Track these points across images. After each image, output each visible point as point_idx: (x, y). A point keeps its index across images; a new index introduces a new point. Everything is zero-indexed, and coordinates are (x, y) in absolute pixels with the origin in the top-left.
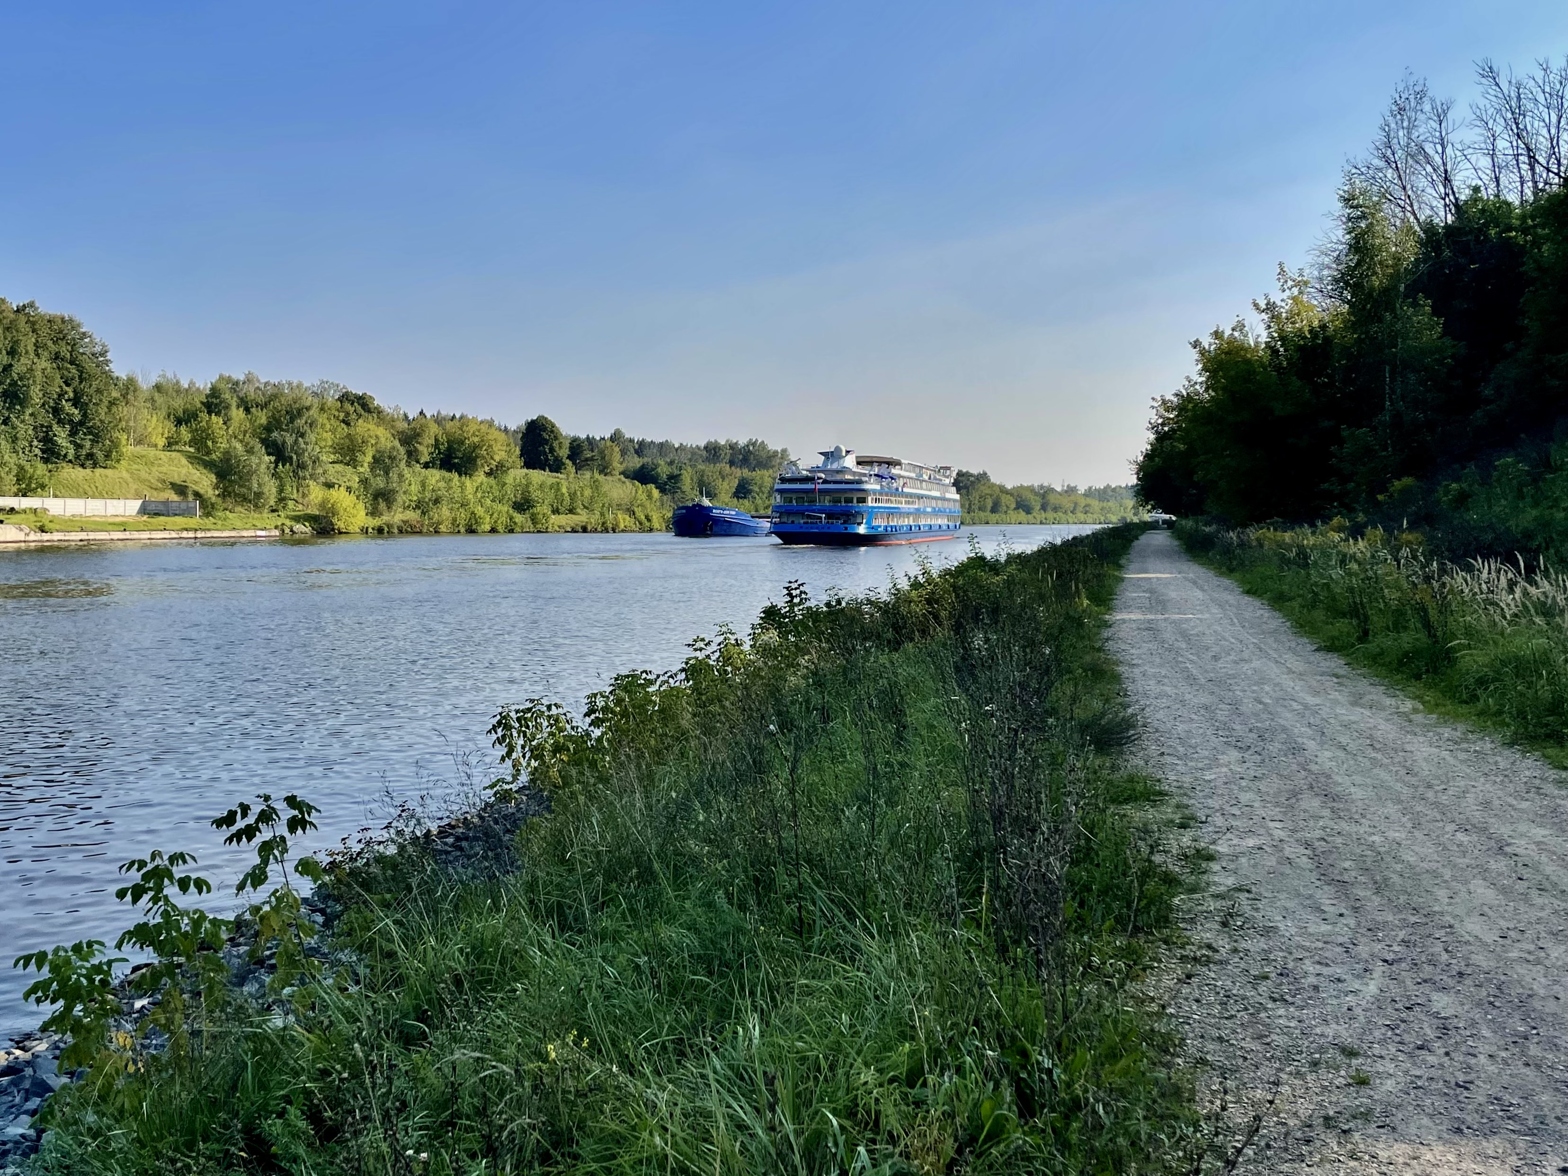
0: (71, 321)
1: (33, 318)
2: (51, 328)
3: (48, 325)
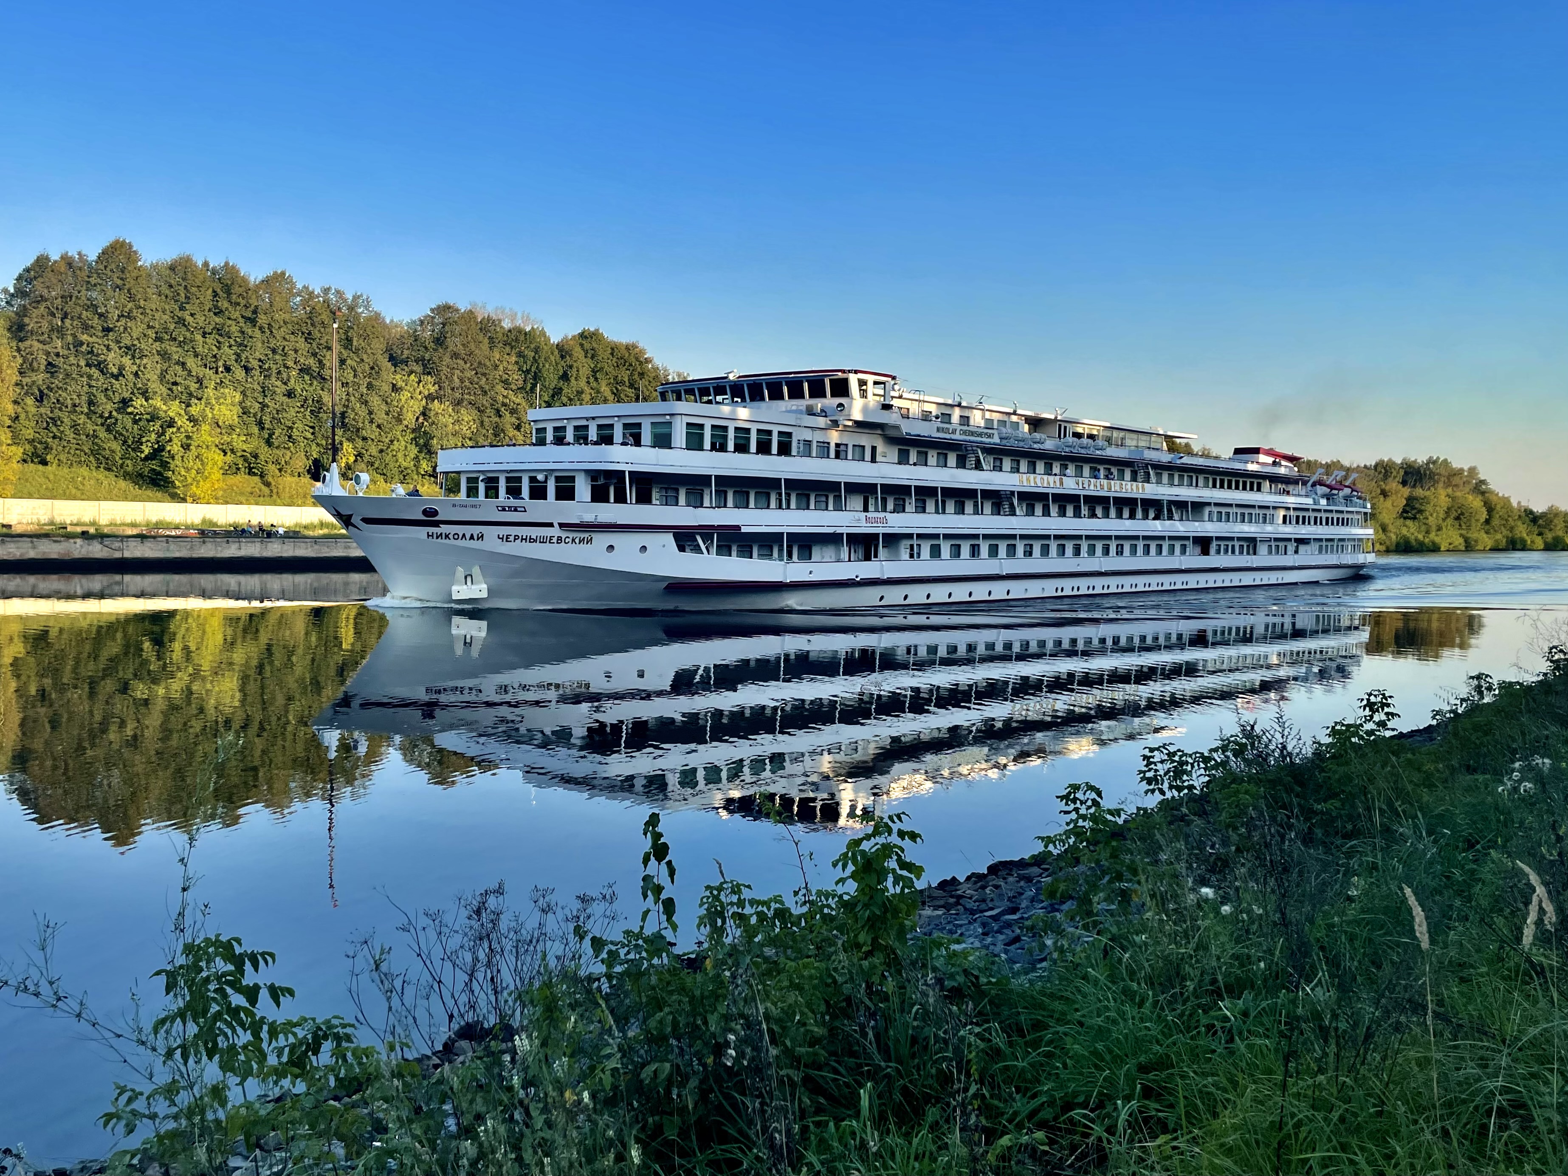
0: (634, 346)
1: (595, 346)
2: (612, 354)
3: (610, 351)
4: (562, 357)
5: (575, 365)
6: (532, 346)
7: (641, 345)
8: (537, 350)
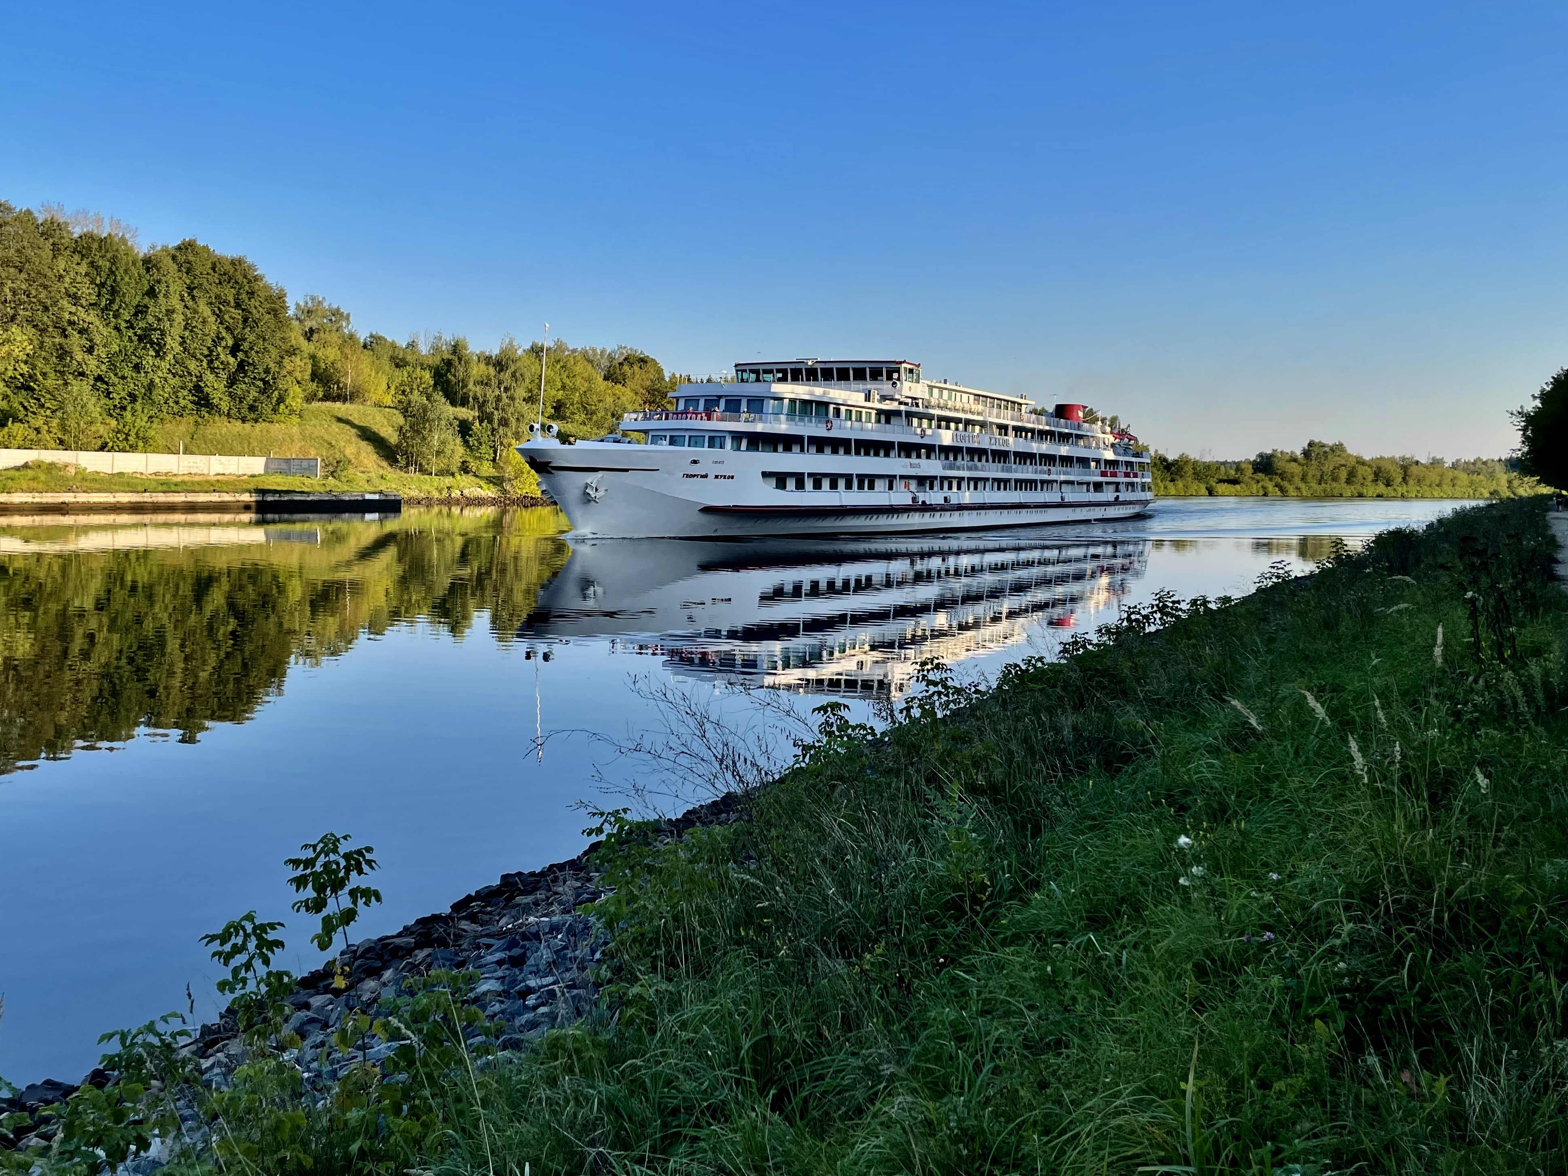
1: (191, 258)
2: (214, 269)
3: (210, 266)
4: (148, 270)
5: (164, 279)
6: (109, 255)
7: (249, 260)
8: (114, 261)
